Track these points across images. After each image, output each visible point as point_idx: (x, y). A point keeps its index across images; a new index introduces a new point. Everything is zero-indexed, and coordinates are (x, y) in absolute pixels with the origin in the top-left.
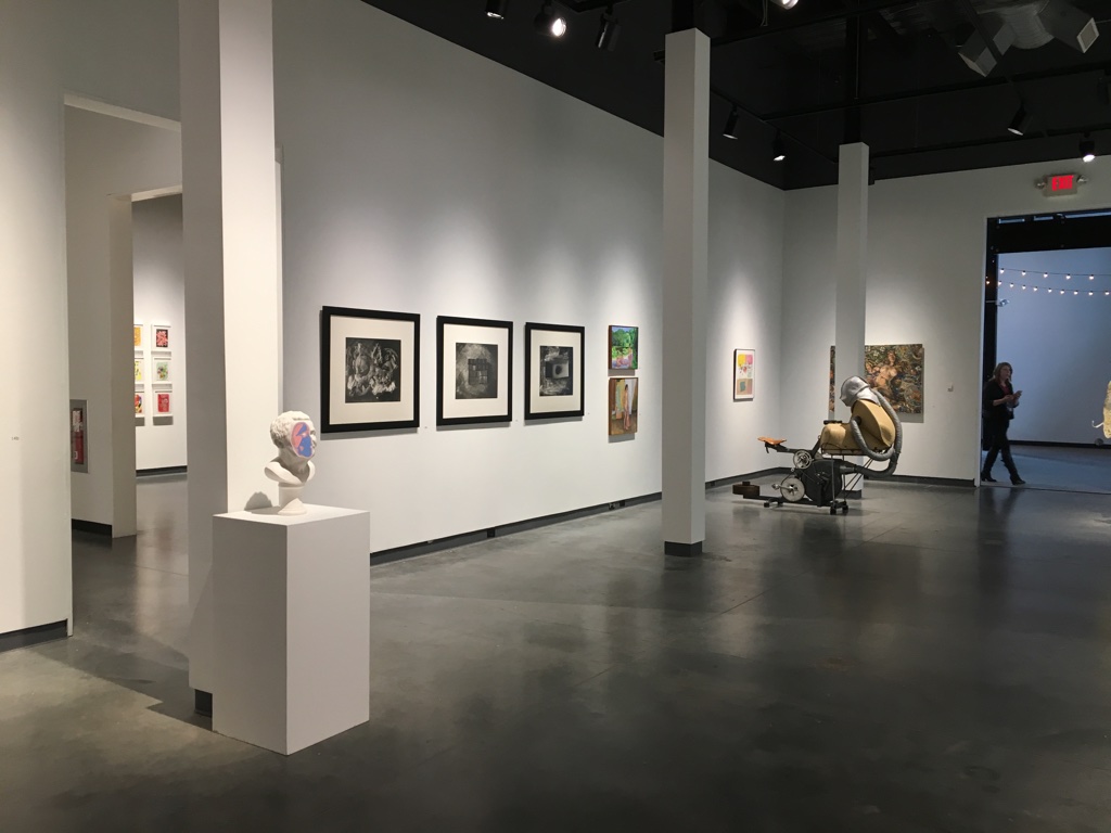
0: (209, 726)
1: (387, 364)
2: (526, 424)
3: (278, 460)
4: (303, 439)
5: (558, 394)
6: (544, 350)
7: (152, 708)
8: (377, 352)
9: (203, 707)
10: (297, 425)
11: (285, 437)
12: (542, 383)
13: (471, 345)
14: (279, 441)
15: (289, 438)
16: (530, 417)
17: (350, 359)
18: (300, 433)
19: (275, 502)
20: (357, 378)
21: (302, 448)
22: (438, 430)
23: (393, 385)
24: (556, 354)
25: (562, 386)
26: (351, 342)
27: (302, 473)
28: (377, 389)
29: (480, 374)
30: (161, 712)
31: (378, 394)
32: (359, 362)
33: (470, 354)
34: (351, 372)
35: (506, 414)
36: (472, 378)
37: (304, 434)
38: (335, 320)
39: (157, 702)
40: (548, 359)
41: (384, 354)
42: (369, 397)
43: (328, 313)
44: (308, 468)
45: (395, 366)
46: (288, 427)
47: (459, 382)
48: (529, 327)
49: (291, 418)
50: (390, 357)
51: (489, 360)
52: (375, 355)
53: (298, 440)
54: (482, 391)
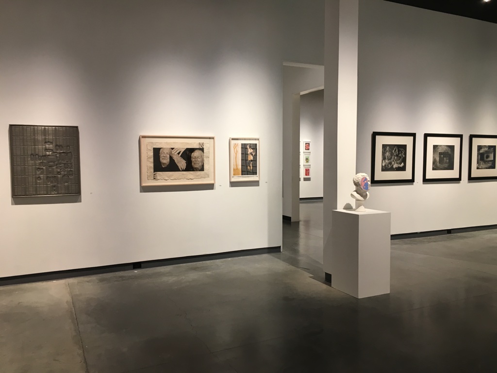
0: (330, 285)
1: (400, 155)
2: (469, 182)
3: (356, 191)
4: (365, 183)
5: (487, 168)
6: (480, 147)
7: (310, 277)
8: (396, 150)
9: (328, 279)
10: (363, 178)
11: (358, 182)
12: (478, 163)
13: (441, 146)
14: (356, 184)
15: (360, 183)
16: (471, 179)
17: (384, 153)
18: (364, 181)
19: (354, 207)
20: (387, 161)
21: (365, 187)
22: (423, 184)
23: (403, 164)
24: (486, 149)
25: (490, 164)
26: (384, 146)
27: (365, 196)
28: (395, 166)
29: (445, 158)
30: (314, 278)
31: (396, 168)
32: (388, 154)
33: (440, 150)
34: (384, 158)
35: (458, 177)
36: (441, 161)
37: (366, 182)
38: (378, 137)
39: (311, 275)
40: (482, 151)
41: (398, 151)
42: (392, 169)
43: (375, 134)
44: (367, 195)
45: (404, 156)
46: (360, 179)
47: (434, 162)
48: (471, 137)
49: (360, 176)
50: (402, 152)
51: (450, 152)
52: (395, 151)
53: (363, 184)
54: (446, 167)
